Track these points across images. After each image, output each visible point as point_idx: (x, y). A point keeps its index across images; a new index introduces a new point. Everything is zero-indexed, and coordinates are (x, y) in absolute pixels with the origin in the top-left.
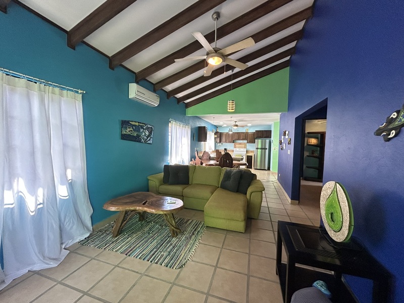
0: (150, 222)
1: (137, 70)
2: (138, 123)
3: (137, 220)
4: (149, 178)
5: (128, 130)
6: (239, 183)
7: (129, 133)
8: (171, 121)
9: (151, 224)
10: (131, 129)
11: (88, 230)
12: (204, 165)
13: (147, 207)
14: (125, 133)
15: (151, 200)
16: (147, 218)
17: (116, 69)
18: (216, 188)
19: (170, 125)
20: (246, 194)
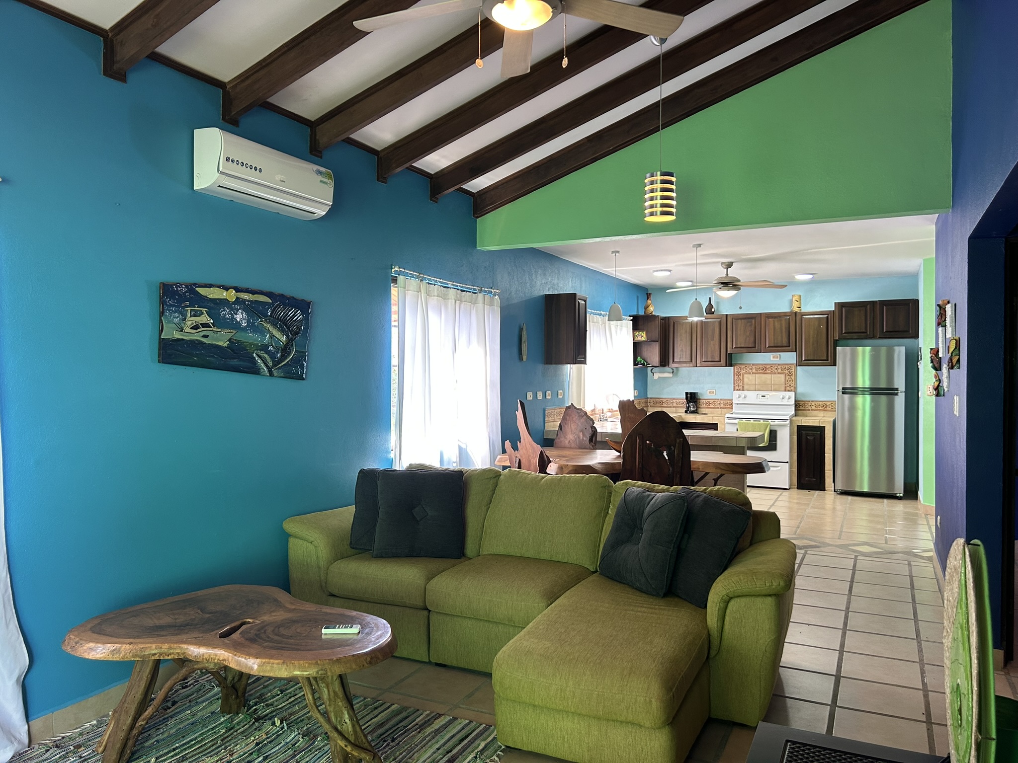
0: (270, 718)
1: (226, 73)
2: (238, 290)
3: (217, 706)
4: (290, 526)
5: (191, 321)
6: (679, 552)
7: (197, 336)
8: (401, 279)
9: (268, 726)
10: (205, 318)
11: (11, 736)
12: (552, 469)
13: (237, 648)
14: (177, 335)
15: (266, 618)
16: (261, 698)
17: (132, 77)
18: (578, 575)
19: (394, 291)
20: (702, 604)
